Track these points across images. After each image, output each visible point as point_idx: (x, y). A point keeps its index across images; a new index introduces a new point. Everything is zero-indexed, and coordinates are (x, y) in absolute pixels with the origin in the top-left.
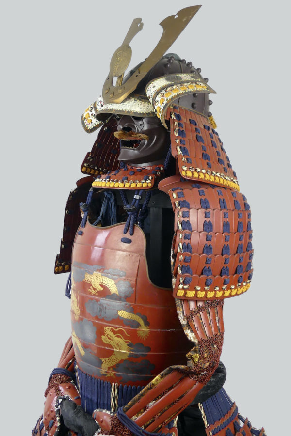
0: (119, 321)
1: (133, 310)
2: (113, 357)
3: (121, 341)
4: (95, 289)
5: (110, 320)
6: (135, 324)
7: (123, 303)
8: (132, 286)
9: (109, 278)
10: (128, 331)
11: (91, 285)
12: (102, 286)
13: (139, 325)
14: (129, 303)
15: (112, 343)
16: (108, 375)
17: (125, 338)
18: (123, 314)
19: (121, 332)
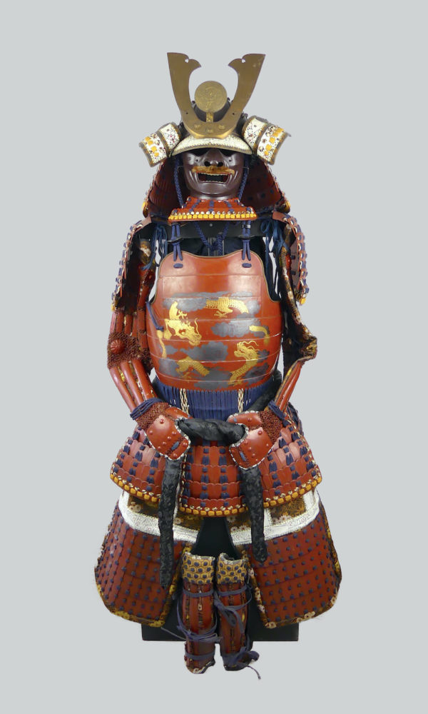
0: (251, 335)
1: (261, 324)
2: (245, 367)
3: (252, 351)
4: (222, 313)
5: (242, 336)
6: (260, 335)
7: (253, 319)
8: (259, 303)
9: (238, 299)
10: (257, 341)
11: (218, 310)
12: (231, 308)
13: (264, 335)
14: (257, 319)
15: (244, 355)
16: (236, 384)
17: (256, 348)
18: (254, 329)
19: (252, 344)
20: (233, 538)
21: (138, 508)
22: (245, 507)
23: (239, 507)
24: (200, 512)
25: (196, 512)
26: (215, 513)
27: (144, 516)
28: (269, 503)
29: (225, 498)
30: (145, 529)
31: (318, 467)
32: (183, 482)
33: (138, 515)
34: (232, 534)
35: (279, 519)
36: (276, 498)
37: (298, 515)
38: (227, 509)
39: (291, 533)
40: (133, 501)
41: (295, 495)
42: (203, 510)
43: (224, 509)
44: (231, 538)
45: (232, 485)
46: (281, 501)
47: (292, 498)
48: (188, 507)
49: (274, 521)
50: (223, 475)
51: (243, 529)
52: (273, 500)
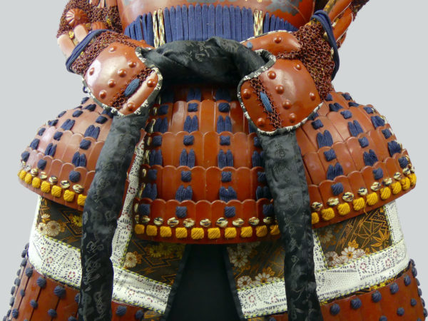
20: (243, 301)
21: (54, 227)
22: (268, 225)
23: (257, 221)
24: (173, 229)
25: (166, 231)
26: (206, 233)
27: (65, 246)
28: (321, 215)
29: (228, 197)
30: (63, 274)
31: (406, 152)
32: (145, 171)
33: (52, 242)
34: (240, 293)
35: (340, 255)
36: (335, 201)
37: (377, 249)
38: (230, 225)
39: (366, 290)
40: (46, 212)
41: (373, 198)
42: (181, 225)
43: (225, 223)
44: (239, 301)
45: (242, 171)
46: (345, 208)
47: (368, 205)
48: (152, 223)
49: (331, 259)
50: (225, 149)
51: (264, 281)
52: (328, 206)
